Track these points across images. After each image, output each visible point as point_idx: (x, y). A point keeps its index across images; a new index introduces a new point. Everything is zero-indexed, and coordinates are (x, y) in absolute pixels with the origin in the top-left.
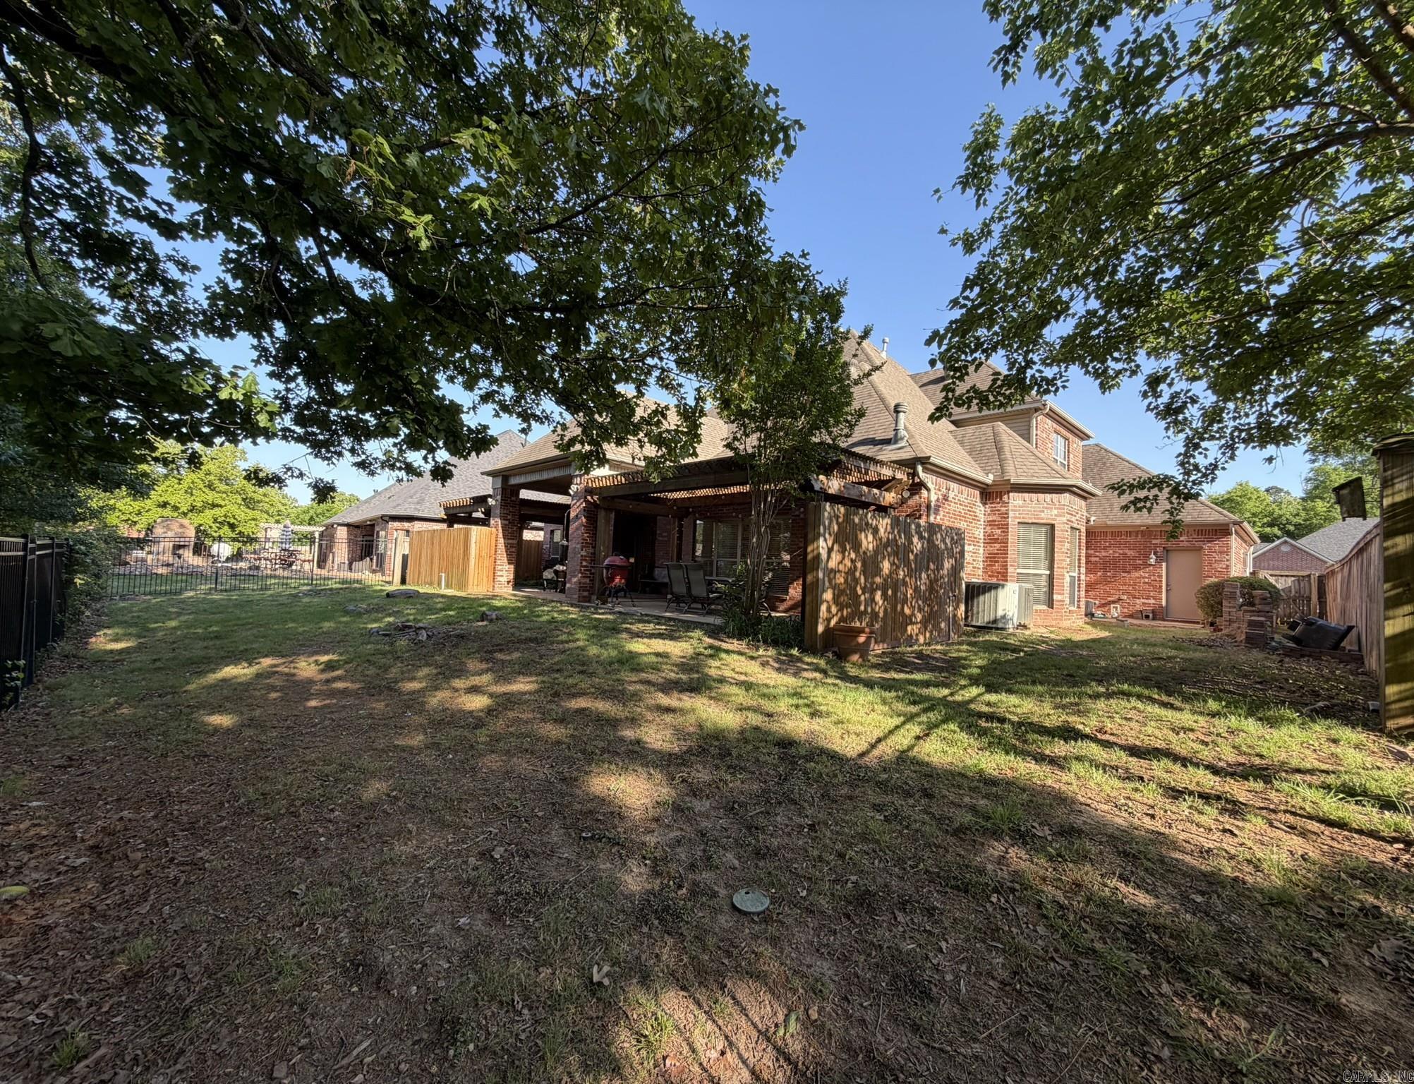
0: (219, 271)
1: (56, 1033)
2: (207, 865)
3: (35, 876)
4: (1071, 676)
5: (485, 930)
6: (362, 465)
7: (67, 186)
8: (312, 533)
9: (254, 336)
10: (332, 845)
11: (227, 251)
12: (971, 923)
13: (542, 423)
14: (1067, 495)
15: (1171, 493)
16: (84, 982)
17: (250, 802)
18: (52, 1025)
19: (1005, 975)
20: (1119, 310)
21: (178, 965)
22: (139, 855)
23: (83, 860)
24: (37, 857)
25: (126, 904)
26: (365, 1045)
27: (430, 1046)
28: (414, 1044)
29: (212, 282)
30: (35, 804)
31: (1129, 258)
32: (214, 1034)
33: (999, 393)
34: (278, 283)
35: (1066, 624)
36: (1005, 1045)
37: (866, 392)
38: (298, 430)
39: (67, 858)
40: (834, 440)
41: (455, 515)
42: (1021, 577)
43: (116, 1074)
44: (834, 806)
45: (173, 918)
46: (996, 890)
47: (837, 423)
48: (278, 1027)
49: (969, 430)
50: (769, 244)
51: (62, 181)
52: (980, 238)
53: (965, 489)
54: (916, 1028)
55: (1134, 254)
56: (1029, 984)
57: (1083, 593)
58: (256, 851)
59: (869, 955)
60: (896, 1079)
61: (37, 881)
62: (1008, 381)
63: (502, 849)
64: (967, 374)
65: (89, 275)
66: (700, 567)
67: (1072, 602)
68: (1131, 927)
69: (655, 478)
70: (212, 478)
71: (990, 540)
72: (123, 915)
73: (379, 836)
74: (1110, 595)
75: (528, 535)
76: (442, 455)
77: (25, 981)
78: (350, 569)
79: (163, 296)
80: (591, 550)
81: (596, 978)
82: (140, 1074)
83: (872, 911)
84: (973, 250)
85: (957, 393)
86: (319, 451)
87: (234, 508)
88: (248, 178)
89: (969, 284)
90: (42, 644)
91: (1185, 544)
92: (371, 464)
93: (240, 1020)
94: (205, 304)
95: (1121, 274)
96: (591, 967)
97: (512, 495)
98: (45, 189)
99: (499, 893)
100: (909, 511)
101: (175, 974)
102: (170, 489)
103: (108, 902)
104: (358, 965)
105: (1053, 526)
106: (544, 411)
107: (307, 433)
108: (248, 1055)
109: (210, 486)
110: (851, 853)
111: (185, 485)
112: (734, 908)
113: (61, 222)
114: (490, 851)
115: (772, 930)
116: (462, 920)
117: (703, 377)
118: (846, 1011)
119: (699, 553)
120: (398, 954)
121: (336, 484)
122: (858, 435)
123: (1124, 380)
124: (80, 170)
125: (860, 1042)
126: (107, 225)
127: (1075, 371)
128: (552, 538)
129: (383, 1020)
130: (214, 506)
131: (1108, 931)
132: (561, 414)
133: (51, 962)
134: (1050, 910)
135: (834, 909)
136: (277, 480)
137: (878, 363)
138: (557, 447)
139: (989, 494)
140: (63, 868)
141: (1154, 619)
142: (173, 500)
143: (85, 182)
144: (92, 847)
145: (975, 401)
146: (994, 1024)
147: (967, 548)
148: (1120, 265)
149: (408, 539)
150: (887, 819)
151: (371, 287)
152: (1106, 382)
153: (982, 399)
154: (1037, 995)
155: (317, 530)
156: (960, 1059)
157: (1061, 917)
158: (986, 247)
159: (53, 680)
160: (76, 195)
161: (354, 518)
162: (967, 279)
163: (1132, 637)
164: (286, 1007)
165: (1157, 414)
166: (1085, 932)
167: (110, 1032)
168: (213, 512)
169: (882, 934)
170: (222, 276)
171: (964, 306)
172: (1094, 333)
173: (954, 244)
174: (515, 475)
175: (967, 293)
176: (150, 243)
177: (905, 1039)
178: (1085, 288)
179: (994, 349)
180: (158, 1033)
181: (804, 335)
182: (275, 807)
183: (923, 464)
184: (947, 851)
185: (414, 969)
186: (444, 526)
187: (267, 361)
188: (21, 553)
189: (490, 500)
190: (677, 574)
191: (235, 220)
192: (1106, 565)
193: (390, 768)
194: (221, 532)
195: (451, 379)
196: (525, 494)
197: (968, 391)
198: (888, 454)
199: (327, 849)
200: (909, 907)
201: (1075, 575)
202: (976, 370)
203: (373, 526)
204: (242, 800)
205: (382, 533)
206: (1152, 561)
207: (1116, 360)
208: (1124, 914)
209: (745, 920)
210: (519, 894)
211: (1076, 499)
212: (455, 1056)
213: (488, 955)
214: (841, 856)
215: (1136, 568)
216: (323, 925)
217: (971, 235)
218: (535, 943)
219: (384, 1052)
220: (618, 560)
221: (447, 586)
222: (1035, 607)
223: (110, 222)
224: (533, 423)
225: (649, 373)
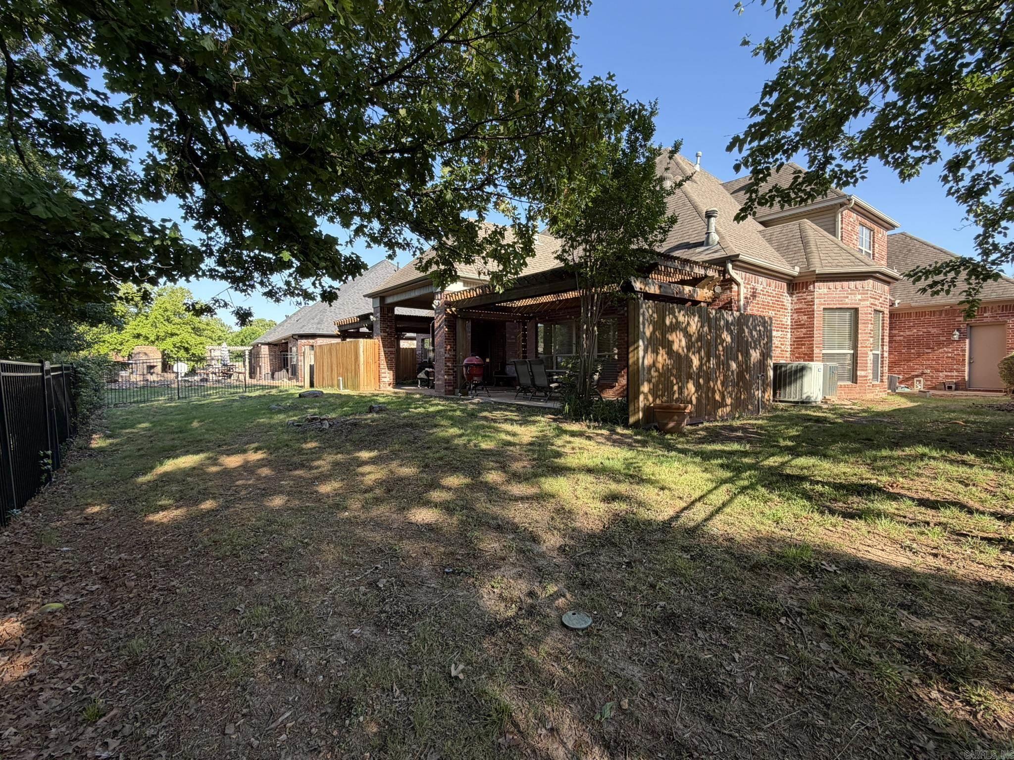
0: (149, 148)
1: (85, 699)
2: (178, 591)
3: (67, 597)
4: (869, 440)
5: (372, 638)
6: (270, 294)
7: (36, 92)
8: (244, 352)
9: (180, 197)
10: (262, 577)
11: (152, 130)
12: (761, 639)
13: (404, 249)
14: (871, 281)
15: (970, 275)
16: (101, 666)
17: (205, 547)
18: (83, 694)
19: (788, 680)
20: (918, 100)
21: (160, 657)
22: (133, 583)
23: (97, 586)
24: (67, 584)
25: (125, 616)
26: (287, 714)
27: (333, 717)
28: (321, 716)
29: (144, 157)
30: (65, 549)
31: (928, 48)
32: (186, 704)
33: (800, 190)
34: (192, 151)
35: (870, 396)
36: (786, 734)
37: (680, 202)
38: (221, 269)
39: (87, 585)
40: (650, 245)
41: (346, 331)
42: (827, 357)
43: (124, 726)
44: (648, 548)
45: (157, 626)
46: (785, 614)
47: (653, 229)
48: (228, 701)
49: (776, 229)
50: (577, 70)
51: (32, 88)
52: (781, 45)
53: (773, 283)
54: (709, 719)
55: (933, 42)
56: (809, 688)
57: (886, 369)
58: (211, 581)
59: (673, 662)
60: (691, 756)
61: (68, 600)
62: (809, 178)
63: (385, 580)
64: (769, 175)
65: (61, 161)
66: (541, 362)
67: (875, 377)
68: (907, 645)
69: (499, 289)
70: (169, 313)
71: (797, 325)
72: (124, 623)
73: (295, 570)
74: (914, 370)
75: (404, 344)
76: (327, 281)
77: (64, 665)
78: (273, 377)
79: (113, 172)
80: (452, 353)
81: (453, 673)
82: (139, 727)
83: (676, 629)
84: (775, 57)
85: (760, 194)
86: (238, 286)
87: (187, 335)
88: (159, 67)
89: (768, 90)
90: (63, 440)
91: (989, 320)
92: (276, 293)
93: (202, 695)
94: (142, 174)
95: (921, 63)
96: (450, 666)
97: (388, 312)
98: (22, 96)
99: (381, 612)
100: (721, 304)
101: (159, 664)
102: (141, 324)
103: (114, 614)
104: (282, 660)
105: (856, 310)
106: (405, 239)
107: (228, 272)
108: (208, 718)
109: (168, 320)
110: (660, 584)
111: (151, 320)
112: (564, 625)
113: (36, 121)
114: (376, 582)
115: (593, 642)
116: (355, 631)
117: (534, 199)
118: (652, 704)
119: (541, 350)
120: (309, 653)
121: (252, 311)
122: (673, 240)
123: (924, 167)
124: (44, 77)
125: (662, 727)
126: (67, 119)
127: (874, 162)
128: (423, 346)
129: (299, 698)
130: (172, 335)
131: (884, 648)
132: (418, 240)
133: (80, 653)
134: (832, 630)
135: (645, 627)
136: (208, 310)
137: (689, 173)
138: (418, 269)
139: (795, 285)
140: (85, 592)
141: (956, 389)
142: (144, 332)
143: (48, 87)
144: (102, 578)
145: (777, 199)
146: (777, 717)
147: (774, 333)
148: (919, 55)
149: (313, 352)
150: (693, 558)
151: (264, 149)
152: (906, 170)
153: (784, 197)
154: (815, 696)
155: (247, 349)
156: (746, 743)
157: (843, 636)
158: (786, 54)
159: (72, 465)
160: (43, 98)
161: (272, 338)
162: (766, 86)
163: (933, 405)
164: (233, 687)
165: (959, 198)
166: (864, 648)
167: (119, 700)
168: (172, 339)
169: (685, 647)
170: (151, 150)
171: (765, 112)
172: (892, 124)
173: (757, 54)
174: (390, 295)
175: (766, 99)
176: (99, 130)
177: (700, 726)
178: (884, 81)
179: (795, 149)
180: (149, 702)
181: (619, 155)
182: (222, 551)
183: (732, 262)
184: (744, 583)
185: (320, 664)
186: (339, 340)
187: (192, 217)
188: (40, 374)
189: (371, 317)
190: (523, 369)
191: (156, 104)
192: (910, 343)
193: (303, 523)
194: (179, 355)
195: (331, 220)
196: (399, 311)
197: (771, 191)
198: (700, 255)
199: (259, 580)
200: (708, 626)
201: (879, 352)
202: (778, 170)
203: (287, 343)
204: (200, 546)
205: (294, 349)
206: (956, 337)
207: (916, 148)
208: (900, 634)
209: (571, 634)
210: (397, 613)
211: (879, 285)
212: (350, 725)
213: (373, 655)
214: (652, 586)
215: (940, 344)
216: (257, 632)
217: (773, 44)
218: (407, 647)
219: (300, 720)
220: (476, 360)
221: (345, 387)
222: (840, 383)
223: (70, 117)
224: (397, 249)
225: (488, 200)
